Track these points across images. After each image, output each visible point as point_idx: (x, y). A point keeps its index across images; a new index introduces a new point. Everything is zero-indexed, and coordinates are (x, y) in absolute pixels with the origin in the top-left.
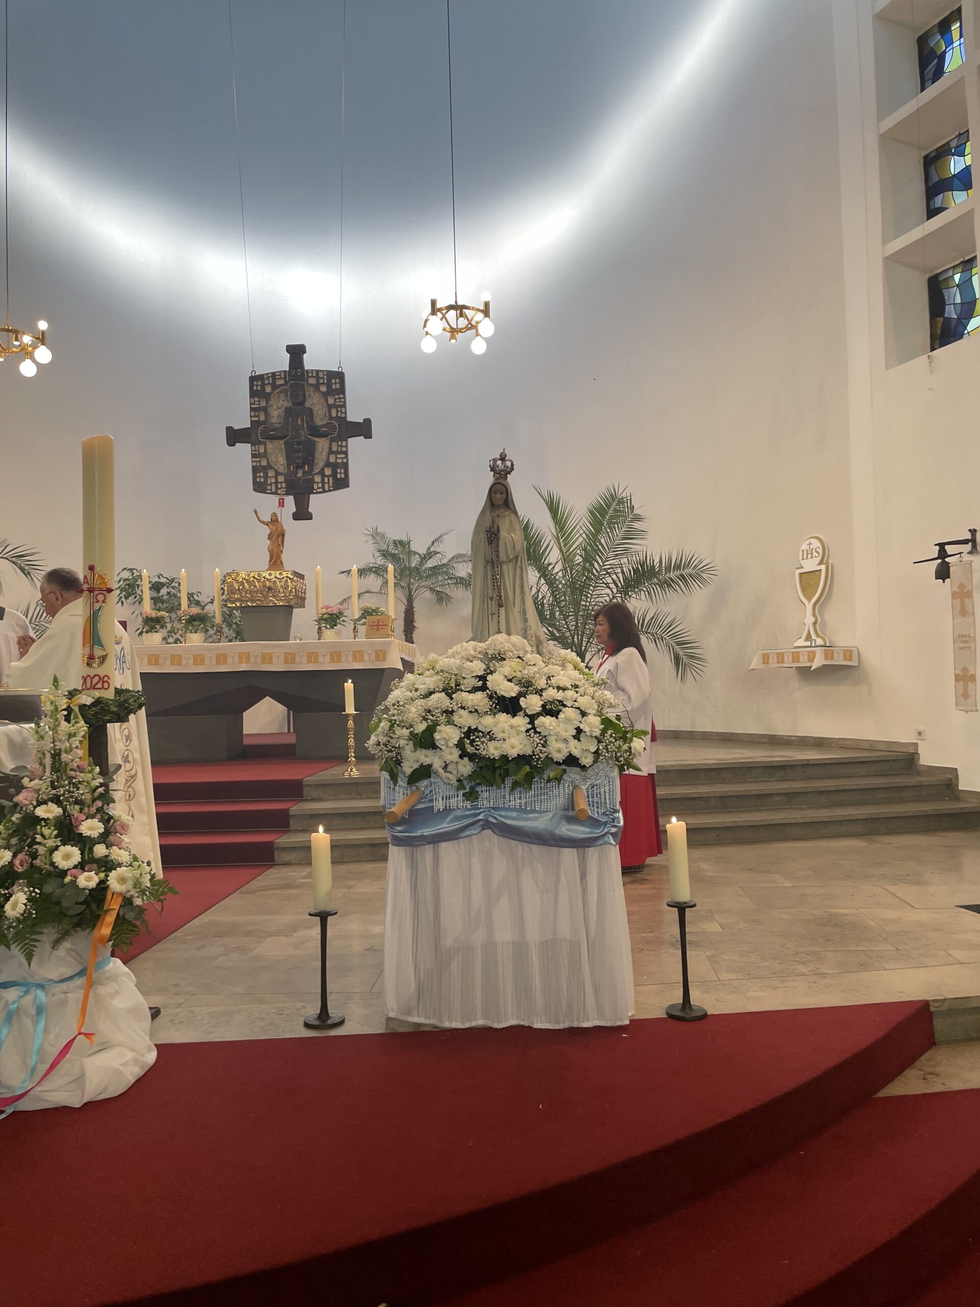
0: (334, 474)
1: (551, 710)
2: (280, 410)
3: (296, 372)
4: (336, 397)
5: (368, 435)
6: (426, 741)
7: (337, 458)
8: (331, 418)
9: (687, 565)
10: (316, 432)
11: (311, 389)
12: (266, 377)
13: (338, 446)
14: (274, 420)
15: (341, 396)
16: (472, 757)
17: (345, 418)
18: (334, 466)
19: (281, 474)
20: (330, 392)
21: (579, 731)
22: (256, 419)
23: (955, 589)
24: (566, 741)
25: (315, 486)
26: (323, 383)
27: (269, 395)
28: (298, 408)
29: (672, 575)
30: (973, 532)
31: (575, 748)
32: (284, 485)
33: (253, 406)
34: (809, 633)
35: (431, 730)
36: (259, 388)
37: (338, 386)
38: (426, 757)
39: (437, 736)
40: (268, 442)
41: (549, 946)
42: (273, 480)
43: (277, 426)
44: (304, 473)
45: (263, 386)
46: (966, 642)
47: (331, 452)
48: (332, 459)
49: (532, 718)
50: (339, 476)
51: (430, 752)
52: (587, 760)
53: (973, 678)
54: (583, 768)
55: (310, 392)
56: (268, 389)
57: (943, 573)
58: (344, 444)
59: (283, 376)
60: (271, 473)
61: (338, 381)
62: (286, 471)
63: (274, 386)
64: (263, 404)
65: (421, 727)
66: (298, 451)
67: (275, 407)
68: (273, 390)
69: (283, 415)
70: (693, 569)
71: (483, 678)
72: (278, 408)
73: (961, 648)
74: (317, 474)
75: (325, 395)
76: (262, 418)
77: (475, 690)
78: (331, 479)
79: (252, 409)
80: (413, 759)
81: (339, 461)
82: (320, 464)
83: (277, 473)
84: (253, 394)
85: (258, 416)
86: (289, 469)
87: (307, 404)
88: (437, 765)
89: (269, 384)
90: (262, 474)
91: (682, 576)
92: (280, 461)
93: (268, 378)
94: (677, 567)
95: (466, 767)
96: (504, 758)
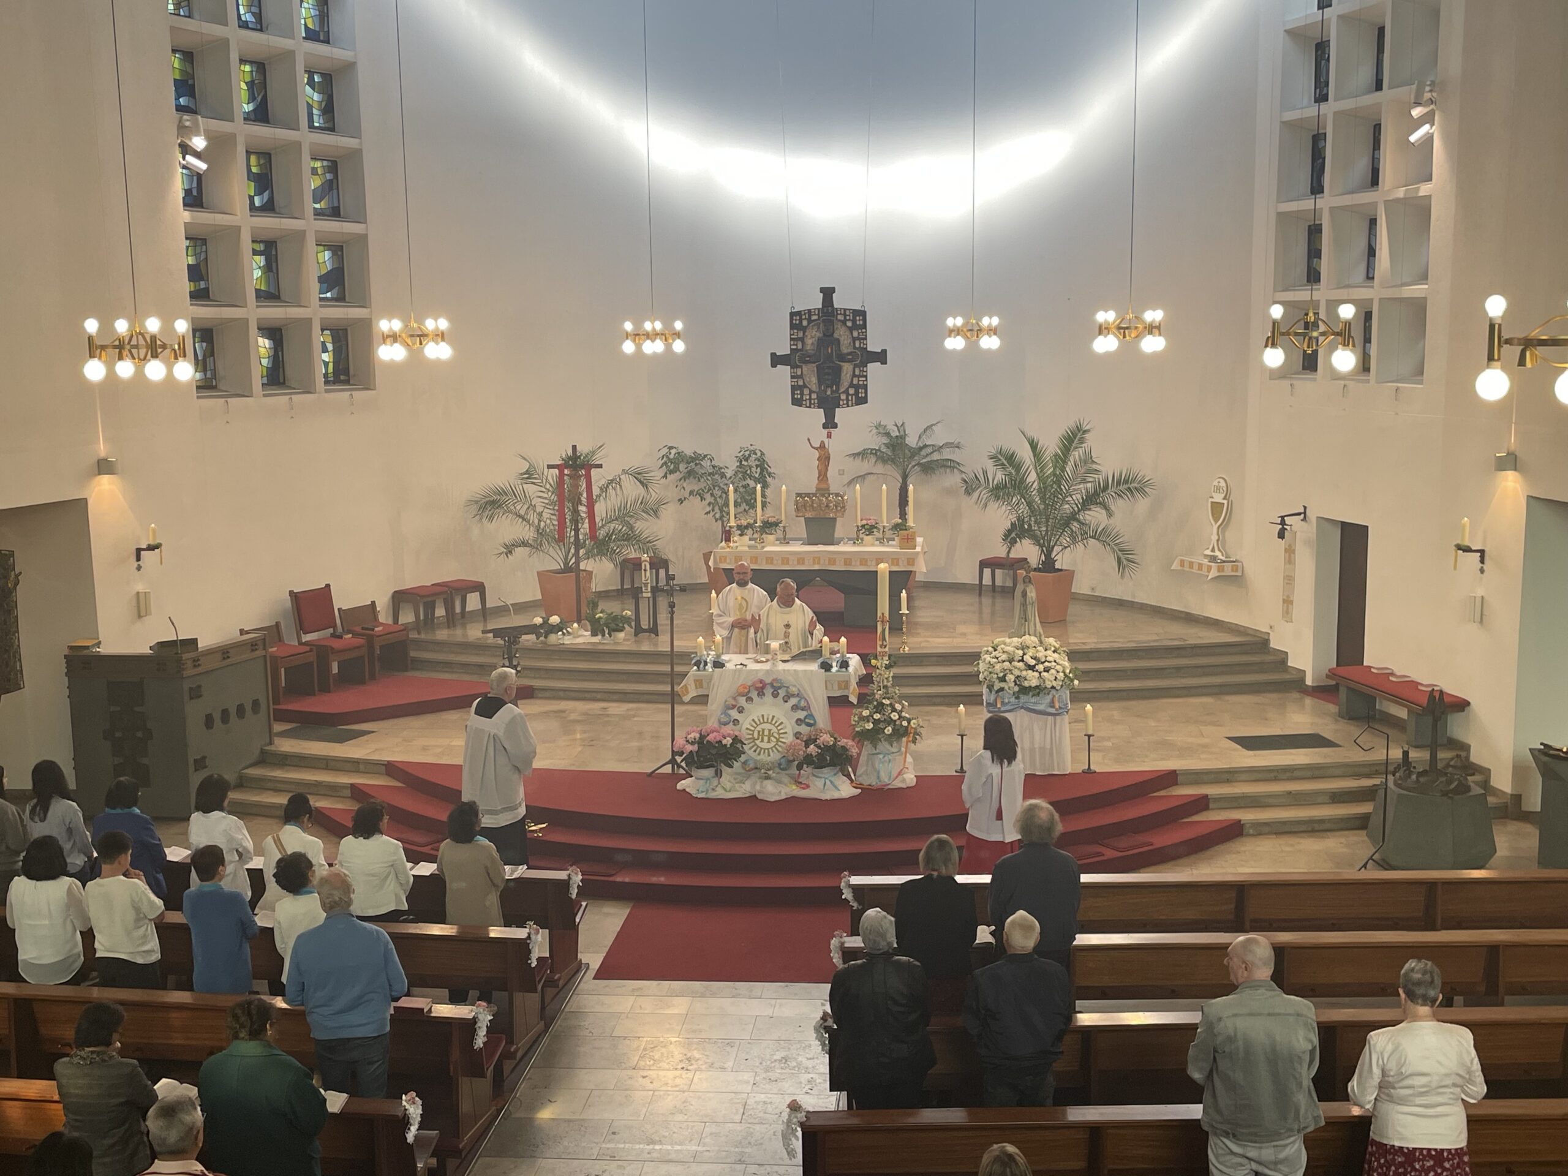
0: (857, 393)
1: (1047, 670)
2: (814, 339)
3: (828, 310)
4: (860, 331)
5: (884, 362)
6: (1003, 679)
7: (859, 381)
8: (855, 347)
9: (1133, 481)
10: (843, 358)
11: (840, 323)
12: (803, 313)
13: (860, 371)
14: (808, 348)
15: (864, 330)
16: (1018, 685)
17: (866, 348)
18: (857, 387)
19: (814, 392)
20: (855, 327)
21: (1056, 678)
22: (794, 347)
23: (1287, 547)
24: (1051, 681)
25: (841, 403)
26: (849, 320)
27: (806, 327)
28: (828, 339)
29: (1121, 488)
30: (1305, 508)
31: (1055, 684)
32: (816, 401)
33: (792, 337)
34: (1213, 547)
35: (1005, 676)
36: (798, 322)
37: (861, 322)
38: (1002, 685)
39: (1007, 678)
40: (804, 366)
41: (1042, 749)
42: (808, 397)
43: (813, 352)
44: (832, 392)
45: (801, 320)
46: (1290, 580)
47: (854, 375)
48: (855, 381)
49: (1040, 673)
50: (860, 395)
51: (1004, 683)
52: (1058, 688)
53: (1291, 602)
54: (1057, 690)
55: (838, 325)
56: (805, 323)
57: (1281, 535)
58: (865, 369)
59: (817, 313)
60: (806, 391)
61: (861, 318)
62: (818, 390)
63: (810, 321)
64: (801, 334)
65: (1001, 675)
66: (829, 374)
67: (809, 337)
68: (809, 324)
69: (816, 343)
70: (1138, 483)
71: (1022, 657)
72: (812, 337)
73: (1287, 583)
74: (843, 392)
75: (851, 329)
76: (800, 346)
77: (1019, 661)
78: (854, 397)
79: (791, 339)
80: (998, 685)
81: (861, 383)
82: (845, 383)
83: (811, 392)
84: (793, 326)
85: (797, 345)
86: (820, 388)
87: (836, 335)
88: (1006, 688)
89: (805, 319)
90: (799, 392)
91: (1129, 488)
92: (813, 381)
93: (805, 314)
94: (1126, 482)
95: (1017, 689)
96: (1030, 687)
